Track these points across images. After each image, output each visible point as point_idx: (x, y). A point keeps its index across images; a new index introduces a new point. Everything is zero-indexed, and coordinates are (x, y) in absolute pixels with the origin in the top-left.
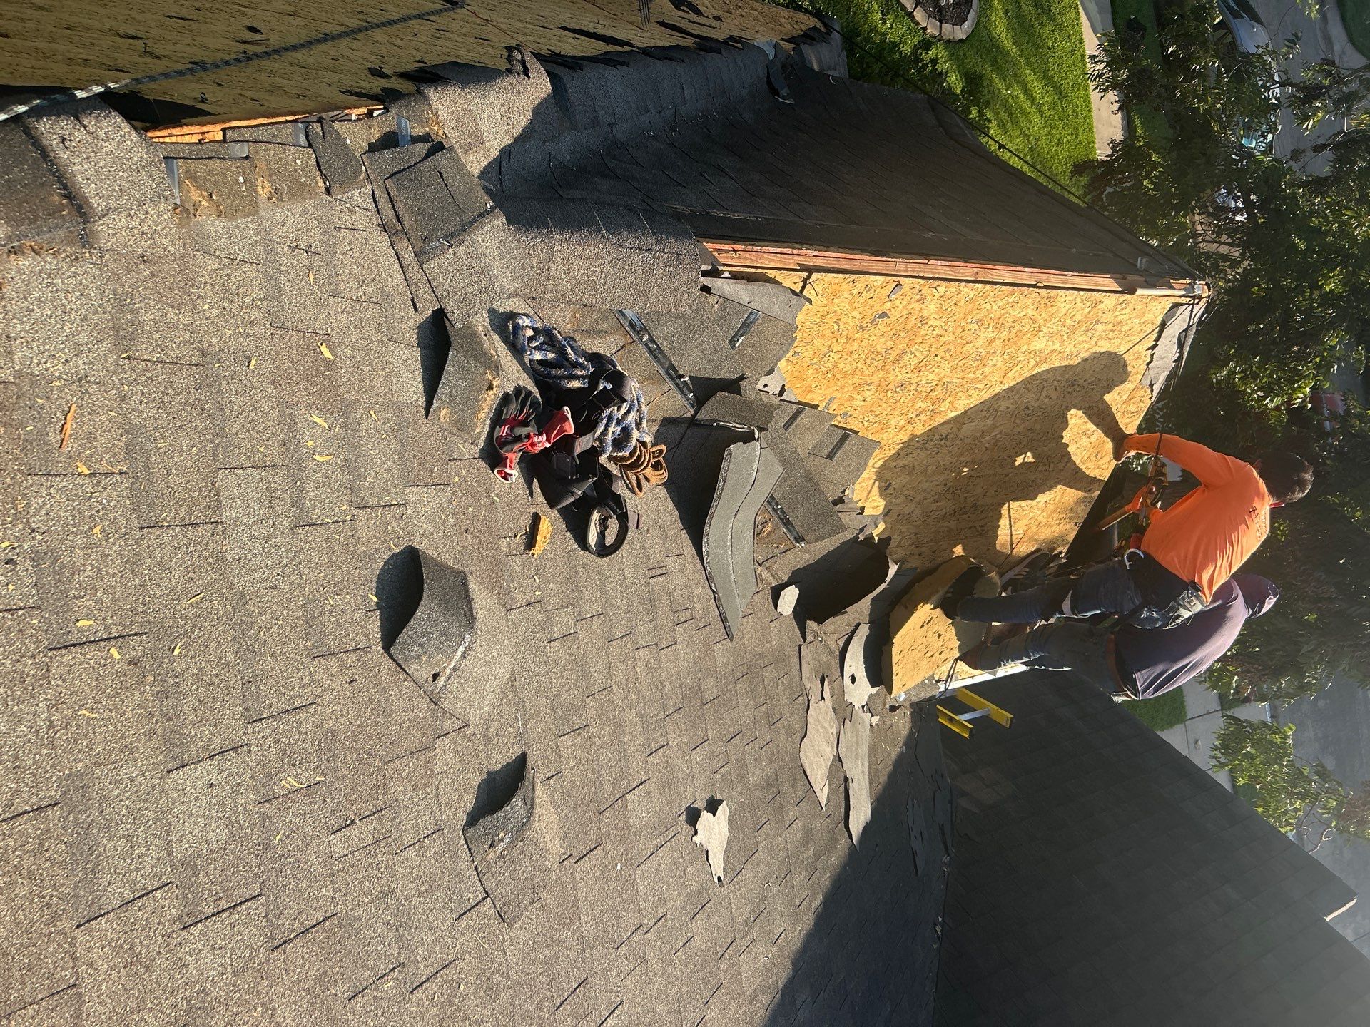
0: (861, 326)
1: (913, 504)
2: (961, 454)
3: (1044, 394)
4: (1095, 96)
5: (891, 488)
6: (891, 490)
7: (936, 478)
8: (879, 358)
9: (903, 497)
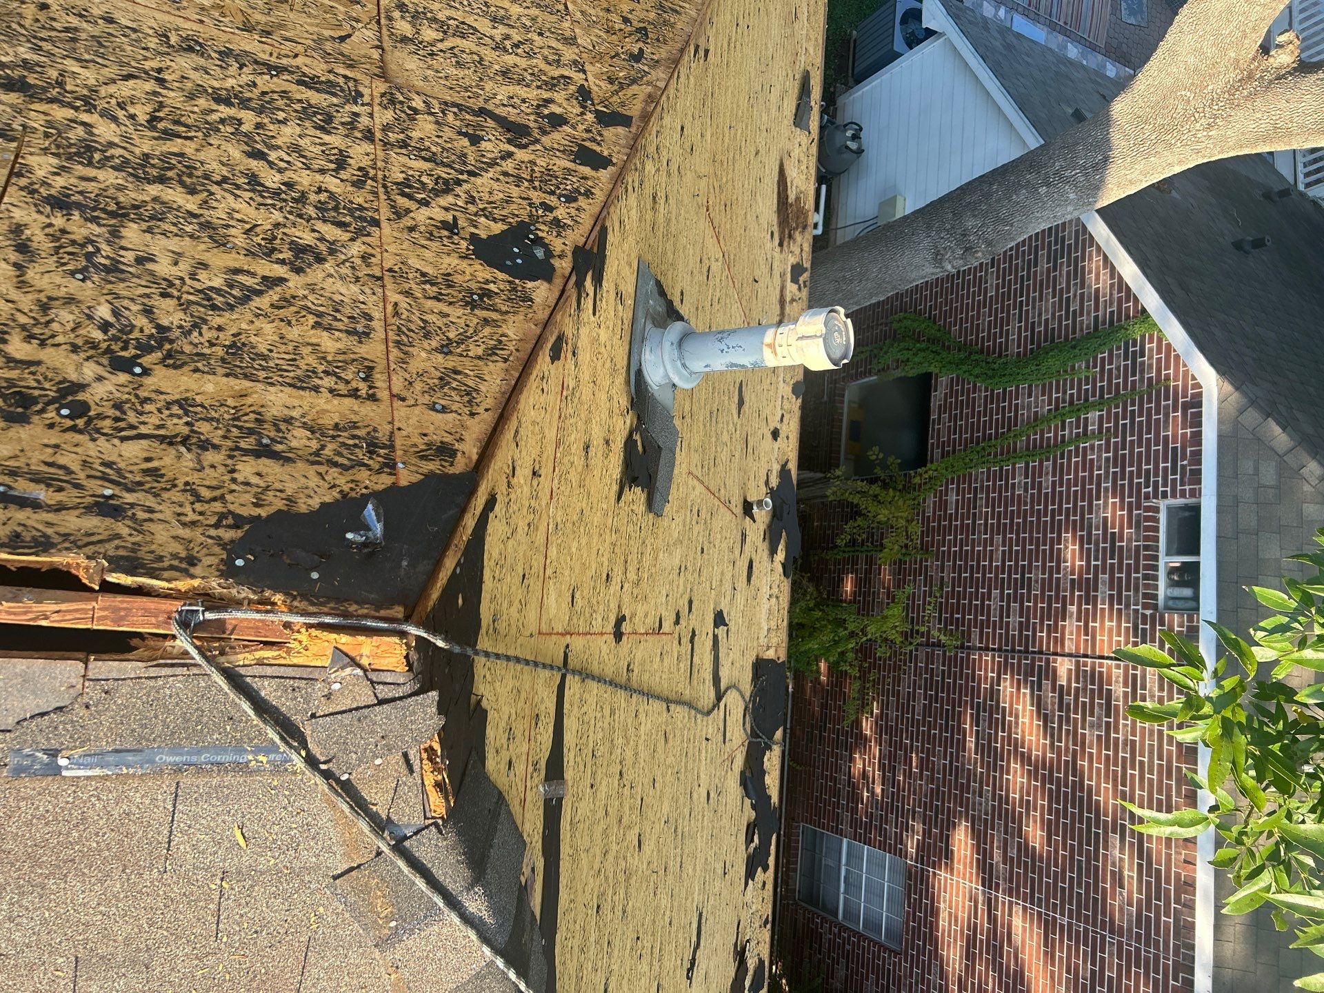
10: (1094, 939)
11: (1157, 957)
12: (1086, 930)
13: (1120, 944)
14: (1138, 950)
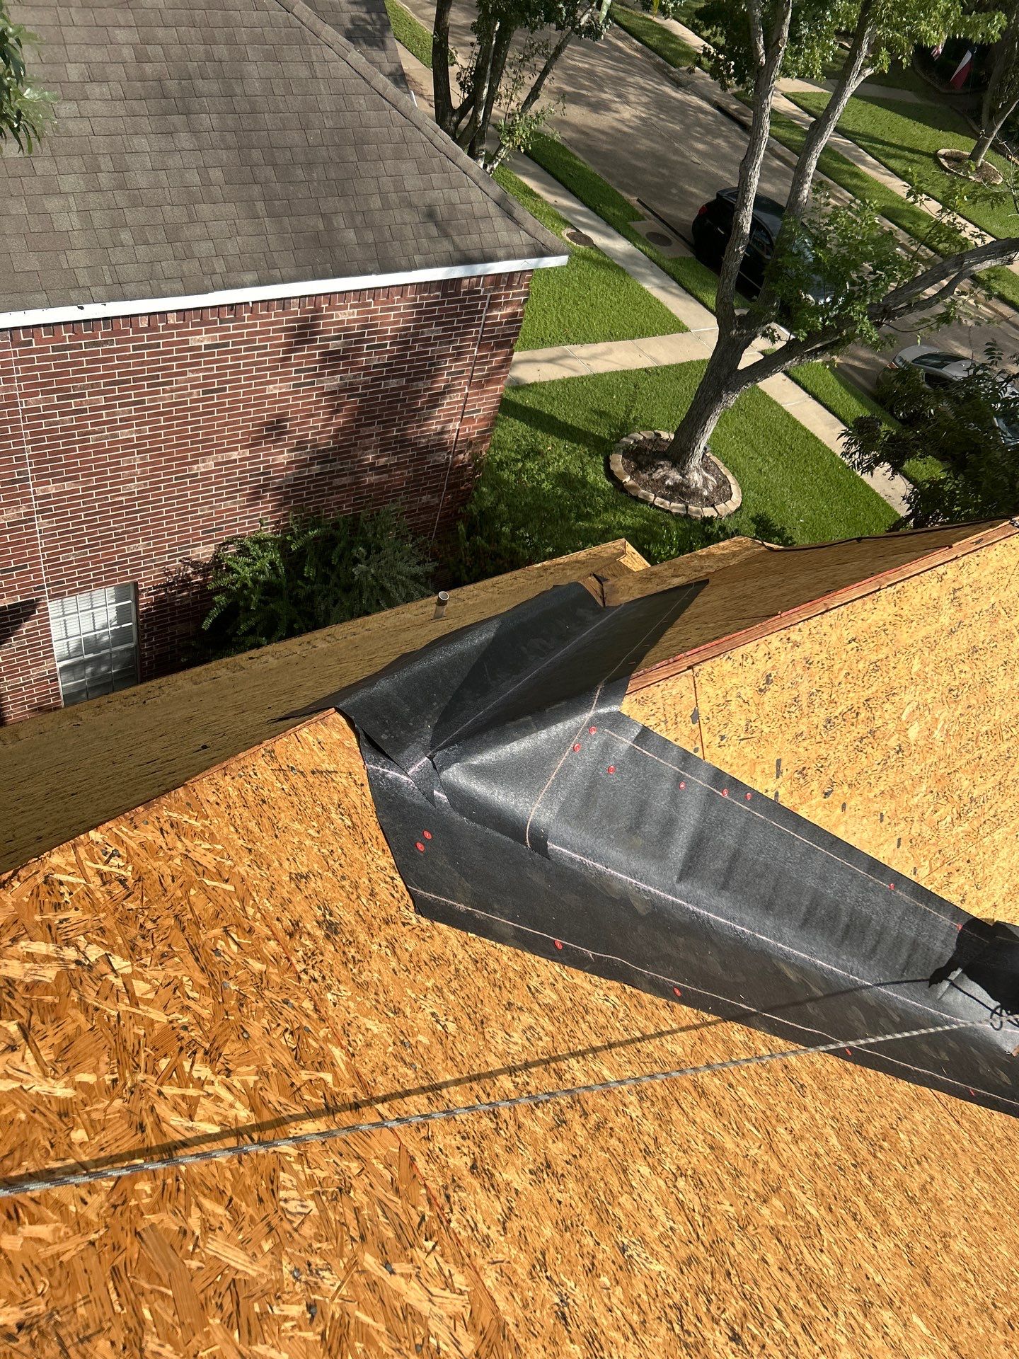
0: (761, 690)
1: (916, 824)
2: (925, 759)
3: (956, 671)
4: (866, 477)
5: (885, 818)
6: (886, 820)
7: (918, 789)
8: (793, 708)
9: (903, 823)
10: (30, 419)
11: (17, 362)
12: (26, 427)
13: (22, 396)
14: (20, 379)
